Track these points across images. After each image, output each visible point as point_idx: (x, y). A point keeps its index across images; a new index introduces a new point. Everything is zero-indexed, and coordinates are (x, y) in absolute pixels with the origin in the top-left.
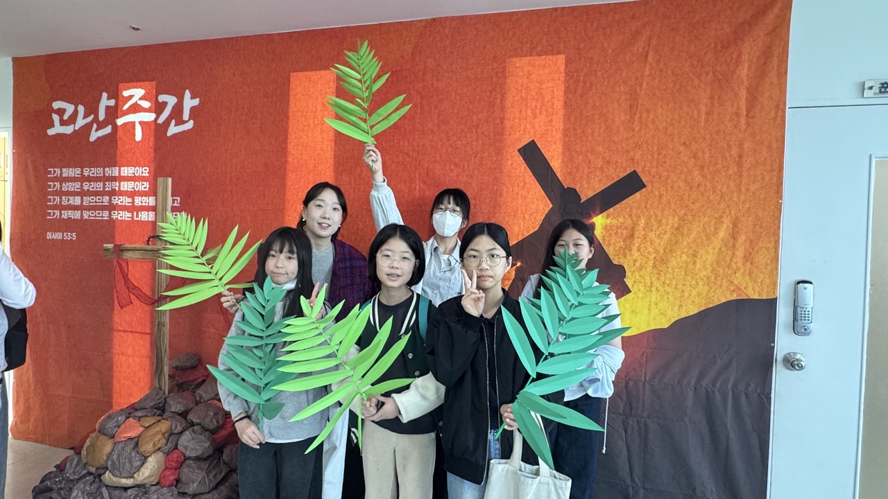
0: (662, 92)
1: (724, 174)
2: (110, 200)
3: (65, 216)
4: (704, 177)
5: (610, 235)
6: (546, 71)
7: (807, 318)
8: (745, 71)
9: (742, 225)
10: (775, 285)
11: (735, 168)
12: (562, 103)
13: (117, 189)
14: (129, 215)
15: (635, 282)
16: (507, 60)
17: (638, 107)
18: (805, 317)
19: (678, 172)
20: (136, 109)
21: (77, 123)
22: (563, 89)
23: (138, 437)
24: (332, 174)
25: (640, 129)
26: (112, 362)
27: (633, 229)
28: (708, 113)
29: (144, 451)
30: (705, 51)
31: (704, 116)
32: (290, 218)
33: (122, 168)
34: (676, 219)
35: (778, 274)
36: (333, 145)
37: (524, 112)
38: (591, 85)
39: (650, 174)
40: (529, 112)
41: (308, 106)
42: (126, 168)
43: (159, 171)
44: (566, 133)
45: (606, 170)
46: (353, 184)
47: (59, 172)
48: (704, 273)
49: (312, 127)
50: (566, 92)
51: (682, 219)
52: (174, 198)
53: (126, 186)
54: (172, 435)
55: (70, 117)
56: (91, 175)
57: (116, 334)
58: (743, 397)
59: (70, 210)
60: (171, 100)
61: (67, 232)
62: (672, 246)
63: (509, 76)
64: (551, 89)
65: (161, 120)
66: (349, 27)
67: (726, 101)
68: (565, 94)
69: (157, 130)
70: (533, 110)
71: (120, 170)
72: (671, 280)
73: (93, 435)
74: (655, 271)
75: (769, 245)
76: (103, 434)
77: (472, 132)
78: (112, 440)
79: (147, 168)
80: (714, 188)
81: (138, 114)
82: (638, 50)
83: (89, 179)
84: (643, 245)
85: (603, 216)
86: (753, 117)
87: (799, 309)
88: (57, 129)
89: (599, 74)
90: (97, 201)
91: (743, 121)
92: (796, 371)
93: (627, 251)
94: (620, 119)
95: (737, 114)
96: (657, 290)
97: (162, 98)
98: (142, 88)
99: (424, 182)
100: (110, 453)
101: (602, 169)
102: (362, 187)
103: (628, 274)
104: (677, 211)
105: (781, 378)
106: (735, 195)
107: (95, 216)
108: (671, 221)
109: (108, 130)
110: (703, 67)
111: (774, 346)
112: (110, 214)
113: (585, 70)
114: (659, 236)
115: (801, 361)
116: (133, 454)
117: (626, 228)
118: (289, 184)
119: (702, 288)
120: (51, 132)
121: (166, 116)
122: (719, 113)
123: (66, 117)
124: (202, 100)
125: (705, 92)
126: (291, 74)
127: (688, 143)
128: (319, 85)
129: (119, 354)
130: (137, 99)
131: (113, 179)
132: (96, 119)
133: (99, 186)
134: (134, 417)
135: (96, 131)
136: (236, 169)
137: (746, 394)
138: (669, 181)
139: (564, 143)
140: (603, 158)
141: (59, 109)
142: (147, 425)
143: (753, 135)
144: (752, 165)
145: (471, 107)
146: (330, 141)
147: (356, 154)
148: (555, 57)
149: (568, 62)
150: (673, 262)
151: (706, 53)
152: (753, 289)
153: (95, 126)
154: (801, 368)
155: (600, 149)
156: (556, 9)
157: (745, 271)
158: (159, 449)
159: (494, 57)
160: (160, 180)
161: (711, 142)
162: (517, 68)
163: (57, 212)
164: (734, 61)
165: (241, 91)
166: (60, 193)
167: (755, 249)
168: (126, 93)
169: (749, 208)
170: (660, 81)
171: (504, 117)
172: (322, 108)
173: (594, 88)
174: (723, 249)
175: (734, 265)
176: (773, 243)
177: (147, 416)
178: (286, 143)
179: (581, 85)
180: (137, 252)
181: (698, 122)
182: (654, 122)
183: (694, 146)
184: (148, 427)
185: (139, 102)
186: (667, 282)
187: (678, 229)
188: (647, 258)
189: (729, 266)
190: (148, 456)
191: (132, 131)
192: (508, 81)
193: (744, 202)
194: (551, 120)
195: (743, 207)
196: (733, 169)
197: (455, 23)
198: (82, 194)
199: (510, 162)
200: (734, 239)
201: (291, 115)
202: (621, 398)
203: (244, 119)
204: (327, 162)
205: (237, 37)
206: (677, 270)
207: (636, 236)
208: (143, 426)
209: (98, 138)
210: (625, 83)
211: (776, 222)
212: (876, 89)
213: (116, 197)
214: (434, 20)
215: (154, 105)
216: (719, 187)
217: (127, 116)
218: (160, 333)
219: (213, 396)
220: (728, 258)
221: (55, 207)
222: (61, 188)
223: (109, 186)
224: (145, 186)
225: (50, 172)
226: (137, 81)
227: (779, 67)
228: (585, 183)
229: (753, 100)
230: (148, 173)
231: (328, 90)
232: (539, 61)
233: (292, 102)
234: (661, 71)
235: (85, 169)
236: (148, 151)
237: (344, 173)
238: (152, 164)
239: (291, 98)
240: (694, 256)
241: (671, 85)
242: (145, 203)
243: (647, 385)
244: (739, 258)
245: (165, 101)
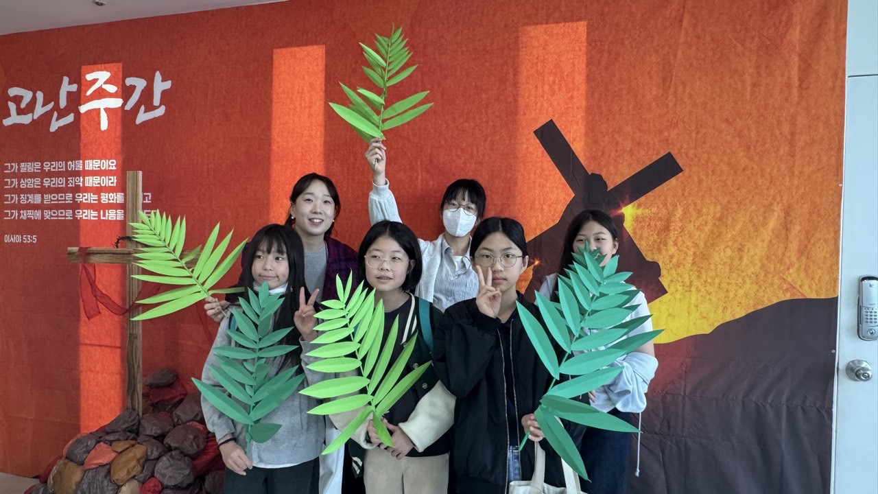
0: (700, 61)
1: (774, 155)
2: (74, 198)
3: (24, 217)
4: (751, 158)
5: (642, 228)
6: (565, 40)
7: (873, 320)
8: (797, 34)
9: (796, 214)
10: (835, 282)
11: (787, 148)
12: (584, 77)
13: (81, 185)
14: (95, 214)
15: (671, 281)
16: (520, 29)
17: (671, 80)
18: (871, 319)
19: (720, 153)
20: (101, 94)
21: (35, 112)
22: (585, 61)
23: (110, 464)
24: (322, 163)
25: (675, 105)
26: (79, 380)
27: (668, 221)
28: (754, 85)
29: (117, 480)
30: (749, 12)
31: (749, 89)
32: (276, 215)
33: (87, 162)
34: (719, 208)
35: (838, 269)
36: (323, 131)
37: (539, 86)
38: (618, 54)
39: (687, 157)
40: (546, 88)
41: (293, 87)
42: (91, 162)
43: (127, 165)
44: (589, 110)
45: (636, 153)
46: (346, 174)
47: (17, 167)
48: (752, 270)
49: (298, 110)
50: (588, 64)
51: (726, 208)
52: (145, 194)
53: (91, 181)
54: (146, 461)
55: (28, 105)
56: (52, 170)
57: (82, 348)
58: (800, 414)
59: (30, 209)
60: (140, 84)
61: (27, 235)
62: (714, 239)
63: (522, 47)
64: (571, 61)
65: (129, 107)
67: (775, 70)
68: (587, 66)
69: (124, 118)
70: (551, 87)
71: (84, 163)
72: (713, 278)
73: (61, 462)
74: (695, 268)
75: (828, 236)
76: (71, 461)
77: (482, 113)
78: (82, 467)
79: (114, 161)
80: (762, 171)
81: (103, 99)
82: (671, 13)
83: (50, 174)
84: (680, 238)
85: (634, 206)
86: (807, 88)
87: (864, 311)
88: (14, 119)
89: (627, 42)
90: (59, 199)
91: (795, 92)
92: (861, 382)
93: (661, 246)
94: (651, 94)
95: (789, 86)
96: (698, 290)
97: (130, 81)
98: (107, 71)
99: (428, 172)
100: (80, 482)
101: (631, 152)
102: (356, 178)
103: (663, 272)
104: (720, 198)
105: (844, 389)
106: (787, 179)
107: (58, 216)
108: (712, 210)
109: (70, 118)
110: (747, 31)
111: (835, 354)
112: (74, 213)
113: (610, 38)
114: (699, 228)
115: (868, 370)
116: (106, 483)
117: (660, 219)
118: (274, 175)
119: (749, 287)
120: (7, 122)
121: (135, 102)
122: (767, 84)
123: (23, 105)
124: (175, 82)
125: (750, 60)
126: (274, 51)
127: (731, 120)
128: (306, 63)
129: (86, 371)
130: (103, 83)
131: (77, 174)
132: (57, 107)
133: (60, 182)
134: (105, 441)
135: (57, 120)
137: (803, 409)
138: (710, 164)
139: (588, 122)
140: (633, 140)
141: (16, 96)
142: (120, 450)
143: (807, 109)
144: (806, 144)
145: (479, 83)
146: (319, 126)
147: (348, 140)
148: (575, 24)
149: (591, 29)
150: (716, 258)
151: (750, 16)
152: (810, 287)
153: (55, 115)
154: (868, 378)
155: (629, 128)
157: (800, 266)
158: (134, 477)
159: (505, 26)
160: (130, 174)
161: (759, 118)
162: (532, 38)
163: (15, 213)
164: (783, 24)
165: (218, 71)
166: (19, 191)
167: (812, 241)
168: (89, 77)
169: (804, 194)
170: (697, 48)
171: (517, 95)
172: (310, 89)
173: (620, 59)
174: (774, 241)
175: (787, 261)
176: (832, 234)
177: (119, 440)
178: (270, 129)
179: (606, 55)
180: (105, 256)
181: (743, 96)
182: (691, 96)
183: (739, 123)
184: (121, 452)
185: (105, 87)
186: (709, 280)
187: (720, 219)
188: (686, 253)
189: (781, 261)
190: (122, 485)
191: (96, 118)
192: (521, 53)
193: (798, 187)
194: (572, 97)
195: (797, 192)
196: (784, 149)
198: (43, 191)
199: (525, 146)
200: (787, 229)
201: (274, 97)
203: (222, 103)
204: (316, 150)
205: (212, 11)
206: (720, 266)
207: (671, 228)
208: (116, 452)
209: (60, 128)
210: (657, 52)
211: (836, 209)
213: (81, 194)
215: (120, 90)
216: (768, 170)
217: (91, 103)
218: (132, 346)
219: (192, 417)
220: (780, 252)
221: (12, 207)
222: (19, 184)
223: (72, 182)
224: (112, 181)
225: (6, 168)
226: (101, 63)
227: (837, 29)
228: (611, 168)
229: (806, 69)
230: (116, 166)
231: (315, 68)
232: (557, 29)
233: (276, 84)
234: (698, 37)
235: (45, 163)
236: (115, 141)
237: (335, 162)
238: (120, 156)
239: (274, 78)
240: (740, 250)
241: (710, 54)
242: (113, 200)
243: (687, 399)
244: (792, 254)
245: (133, 84)
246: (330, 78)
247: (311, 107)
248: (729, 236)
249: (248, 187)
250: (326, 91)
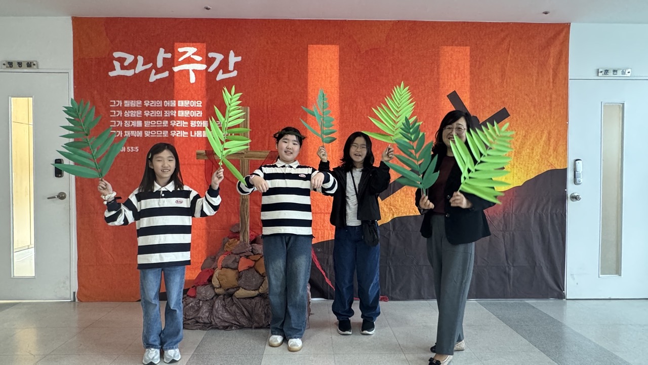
0: (516, 69)
1: (544, 110)
2: (169, 123)
3: (127, 135)
4: (535, 111)
6: (461, 54)
8: (552, 61)
9: (552, 134)
10: (566, 162)
12: (469, 72)
13: (175, 115)
14: (187, 133)
16: (440, 47)
17: (505, 76)
18: (579, 177)
19: (524, 108)
20: (189, 61)
21: (136, 69)
22: (469, 64)
23: (254, 267)
25: (507, 87)
28: (536, 80)
31: (535, 82)
33: (179, 101)
34: (524, 132)
35: (567, 157)
36: (338, 90)
37: (449, 75)
38: (483, 63)
39: (511, 110)
40: (452, 75)
41: (321, 66)
42: (182, 101)
43: (210, 104)
44: (471, 87)
45: (491, 107)
46: (352, 113)
47: (121, 103)
48: (537, 158)
49: (324, 79)
50: (470, 66)
51: (527, 131)
53: (181, 113)
55: (130, 64)
56: (151, 106)
58: (555, 216)
59: (132, 130)
60: (219, 57)
61: (130, 146)
62: (523, 145)
63: (441, 56)
64: (463, 64)
65: (211, 69)
66: (346, 20)
67: (544, 75)
69: (208, 77)
70: (455, 75)
71: (177, 102)
74: (516, 157)
77: (422, 86)
78: (237, 270)
79: (201, 102)
80: (540, 116)
81: (191, 64)
82: (504, 47)
83: (149, 109)
86: (555, 83)
87: (576, 172)
88: (118, 72)
89: (487, 58)
90: (157, 124)
91: (551, 84)
94: (497, 81)
95: (549, 82)
96: (517, 167)
97: (211, 55)
98: (195, 47)
101: (489, 107)
102: (358, 115)
104: (524, 128)
105: (570, 205)
106: (549, 120)
107: (156, 135)
108: (522, 133)
109: (166, 74)
110: (534, 58)
111: (566, 191)
112: (169, 133)
113: (480, 55)
114: (517, 140)
119: (536, 165)
120: (112, 74)
121: (216, 67)
122: (541, 80)
123: (126, 64)
124: (244, 58)
125: (535, 70)
126: (309, 45)
127: (528, 95)
128: (328, 54)
130: (191, 54)
131: (172, 109)
132: (155, 66)
133: (159, 113)
134: (245, 256)
135: (155, 74)
136: (271, 103)
137: (556, 214)
138: (520, 113)
139: (471, 93)
140: (490, 101)
141: (120, 58)
142: (257, 259)
143: (556, 91)
144: (556, 106)
145: (421, 71)
146: (336, 87)
147: (353, 95)
148: (465, 47)
149: (471, 50)
150: (524, 153)
151: (535, 51)
152: (558, 164)
153: (154, 71)
154: (580, 199)
155: (488, 96)
156: (465, 22)
157: (554, 156)
159: (433, 45)
161: (538, 94)
162: (445, 52)
163: (120, 132)
164: (547, 56)
165: (273, 54)
166: (123, 119)
167: (558, 145)
168: (181, 50)
169: (555, 126)
170: (515, 63)
171: (439, 78)
172: (330, 68)
173: (484, 65)
174: (545, 146)
175: (549, 153)
176: (565, 143)
178: (307, 88)
179: (478, 63)
181: (532, 85)
182: (513, 83)
183: (531, 96)
185: (192, 56)
186: (521, 163)
187: (525, 136)
189: (547, 154)
191: (187, 76)
192: (440, 59)
193: (553, 123)
194: (464, 81)
195: (552, 126)
196: (548, 108)
197: (410, 24)
198: (143, 118)
199: (443, 102)
200: (549, 141)
201: (309, 70)
202: (501, 223)
203: (276, 72)
204: (335, 100)
205: (269, 19)
206: (525, 157)
209: (157, 80)
210: (499, 63)
211: (566, 133)
212: (603, 73)
213: (175, 121)
214: (399, 21)
215: (205, 60)
216: (542, 116)
217: (182, 66)
220: (547, 150)
221: (118, 129)
222: (123, 114)
223: (167, 114)
224: (200, 113)
225: (112, 103)
226: (190, 42)
227: (566, 60)
228: (481, 114)
229: (555, 75)
230: (201, 105)
231: (333, 57)
232: (457, 49)
233: (310, 63)
234: (515, 58)
235: (145, 101)
236: (201, 90)
237: (346, 106)
238: (205, 99)
239: (309, 60)
240: (532, 149)
241: (520, 66)
242: (200, 125)
243: (513, 215)
244: (551, 150)
245: (214, 57)
246: (342, 63)
247: (331, 77)
248: (528, 143)
249: (294, 118)
250: (339, 70)
